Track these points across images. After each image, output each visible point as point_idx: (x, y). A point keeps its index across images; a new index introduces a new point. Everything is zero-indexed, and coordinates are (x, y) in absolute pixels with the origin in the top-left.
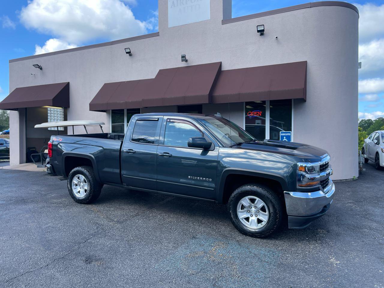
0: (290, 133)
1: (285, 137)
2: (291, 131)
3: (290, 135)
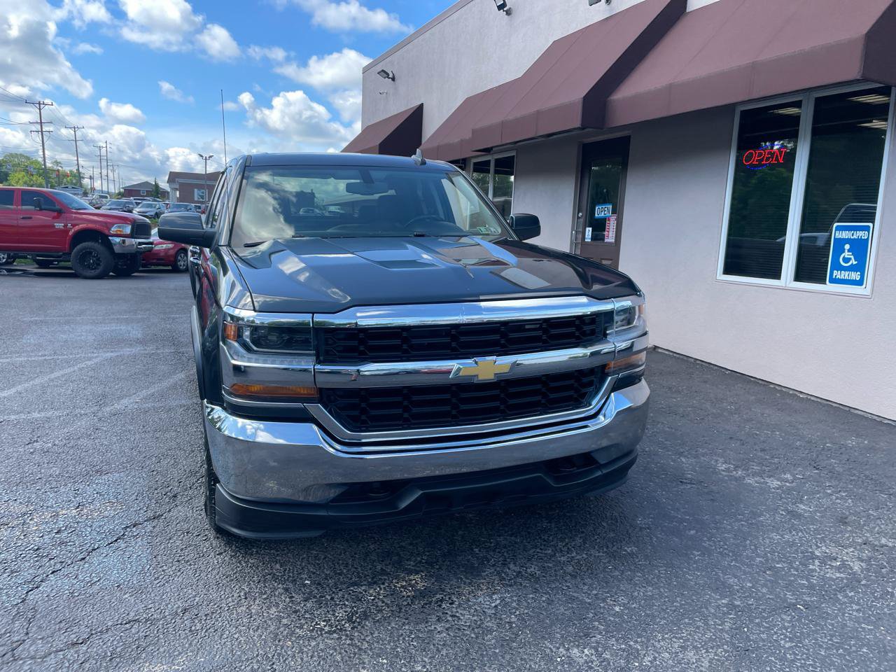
1: (847, 247)
2: (873, 222)
3: (866, 238)
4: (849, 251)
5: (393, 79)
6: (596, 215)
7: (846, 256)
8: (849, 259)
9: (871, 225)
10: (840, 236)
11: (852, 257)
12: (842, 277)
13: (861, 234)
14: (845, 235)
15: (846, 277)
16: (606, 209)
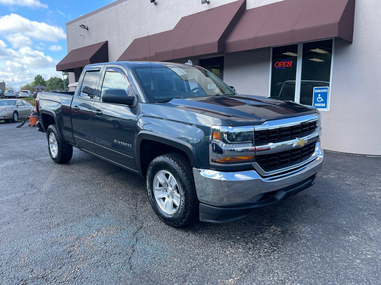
0: (327, 88)
1: (319, 95)
2: (329, 86)
3: (326, 92)
4: (320, 96)
5: (87, 29)
6: (208, 88)
7: (319, 98)
8: (320, 100)
9: (328, 87)
10: (316, 92)
11: (322, 98)
12: (318, 106)
13: (325, 91)
14: (318, 91)
15: (320, 106)
16: (213, 86)
